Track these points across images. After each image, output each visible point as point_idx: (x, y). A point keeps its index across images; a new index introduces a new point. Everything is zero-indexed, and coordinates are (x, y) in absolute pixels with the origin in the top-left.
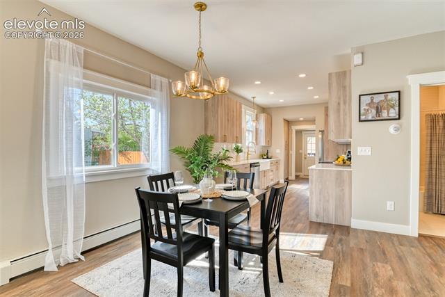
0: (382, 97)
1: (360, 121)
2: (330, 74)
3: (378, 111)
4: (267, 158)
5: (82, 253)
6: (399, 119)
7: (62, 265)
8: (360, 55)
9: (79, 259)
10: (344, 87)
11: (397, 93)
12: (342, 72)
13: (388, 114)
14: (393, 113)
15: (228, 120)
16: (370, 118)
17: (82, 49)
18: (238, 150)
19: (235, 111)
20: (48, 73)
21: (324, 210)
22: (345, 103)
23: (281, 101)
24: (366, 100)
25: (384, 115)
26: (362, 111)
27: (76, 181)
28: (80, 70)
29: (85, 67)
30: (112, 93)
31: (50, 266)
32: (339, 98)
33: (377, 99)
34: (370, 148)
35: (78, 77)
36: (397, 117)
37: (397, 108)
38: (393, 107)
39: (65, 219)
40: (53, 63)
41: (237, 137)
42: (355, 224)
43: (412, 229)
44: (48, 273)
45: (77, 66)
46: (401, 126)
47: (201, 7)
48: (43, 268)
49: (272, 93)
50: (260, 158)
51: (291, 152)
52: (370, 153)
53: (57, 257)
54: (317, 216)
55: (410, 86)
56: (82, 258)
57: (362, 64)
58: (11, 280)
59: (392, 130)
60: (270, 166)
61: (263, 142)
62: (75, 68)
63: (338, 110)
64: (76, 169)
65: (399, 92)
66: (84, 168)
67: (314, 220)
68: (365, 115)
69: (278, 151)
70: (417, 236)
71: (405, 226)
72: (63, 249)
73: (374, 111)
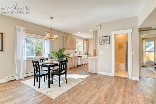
0: (105, 38)
1: (100, 44)
2: (93, 31)
3: (104, 42)
4: (87, 55)
5: (25, 77)
6: (109, 44)
7: (20, 79)
8: (100, 26)
9: (24, 78)
10: (97, 35)
11: (109, 37)
12: (96, 31)
13: (107, 42)
14: (108, 42)
15: (70, 44)
16: (102, 43)
17: (25, 28)
18: (75, 52)
19: (73, 41)
20: (17, 35)
21: (92, 69)
22: (97, 39)
23: (90, 37)
24: (101, 38)
25: (106, 43)
26: (100, 42)
27: (24, 60)
28: (25, 33)
29: (26, 32)
30: (34, 38)
31: (17, 79)
32: (96, 38)
33: (104, 38)
34: (102, 52)
35: (24, 35)
36: (109, 43)
37: (109, 41)
38: (108, 40)
39: (21, 69)
40: (18, 32)
41: (74, 49)
42: (99, 73)
43: (113, 74)
44: (16, 81)
45: (24, 32)
46: (110, 45)
47: (51, 18)
48: (15, 80)
49: (86, 35)
50: (85, 55)
51: (96, 53)
52: (102, 53)
53: (18, 78)
54: (90, 71)
55: (112, 35)
56: (25, 78)
57: (101, 28)
58: (8, 81)
59: (107, 47)
60: (87, 57)
61: (85, 50)
62: (23, 33)
63: (95, 41)
64: (23, 57)
65: (109, 36)
66: (25, 57)
67: (90, 72)
68: (101, 43)
69: (91, 53)
70: (114, 76)
71: (111, 74)
72: (20, 76)
73: (103, 42)
